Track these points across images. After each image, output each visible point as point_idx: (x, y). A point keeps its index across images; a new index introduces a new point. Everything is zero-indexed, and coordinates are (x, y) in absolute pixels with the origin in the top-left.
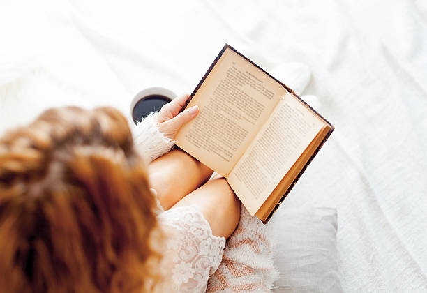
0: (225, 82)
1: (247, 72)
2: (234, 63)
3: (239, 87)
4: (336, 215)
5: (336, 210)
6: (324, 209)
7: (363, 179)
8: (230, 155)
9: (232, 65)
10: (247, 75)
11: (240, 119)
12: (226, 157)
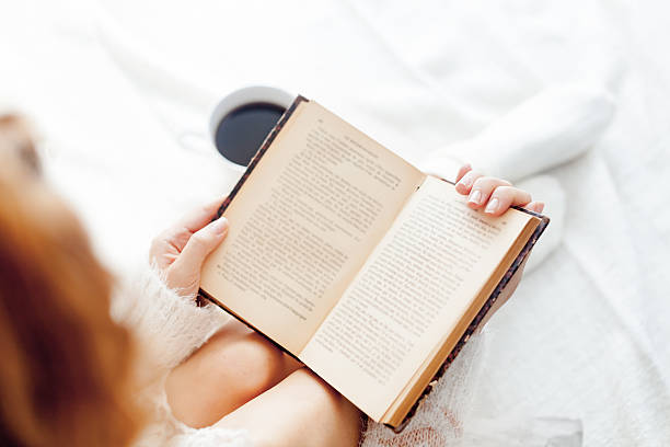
0: (303, 158)
1: (347, 138)
2: (321, 121)
3: (330, 166)
4: (580, 434)
5: (579, 422)
6: (553, 420)
7: (644, 359)
8: (309, 305)
9: (318, 123)
10: (347, 142)
11: (332, 230)
12: (301, 310)
